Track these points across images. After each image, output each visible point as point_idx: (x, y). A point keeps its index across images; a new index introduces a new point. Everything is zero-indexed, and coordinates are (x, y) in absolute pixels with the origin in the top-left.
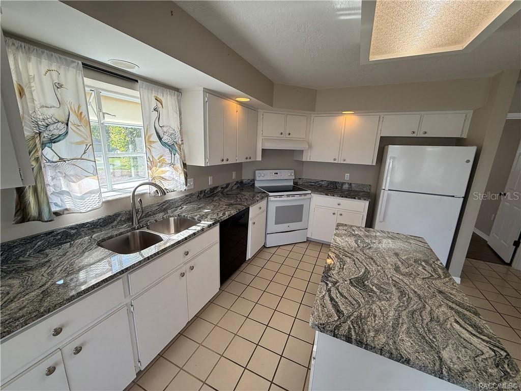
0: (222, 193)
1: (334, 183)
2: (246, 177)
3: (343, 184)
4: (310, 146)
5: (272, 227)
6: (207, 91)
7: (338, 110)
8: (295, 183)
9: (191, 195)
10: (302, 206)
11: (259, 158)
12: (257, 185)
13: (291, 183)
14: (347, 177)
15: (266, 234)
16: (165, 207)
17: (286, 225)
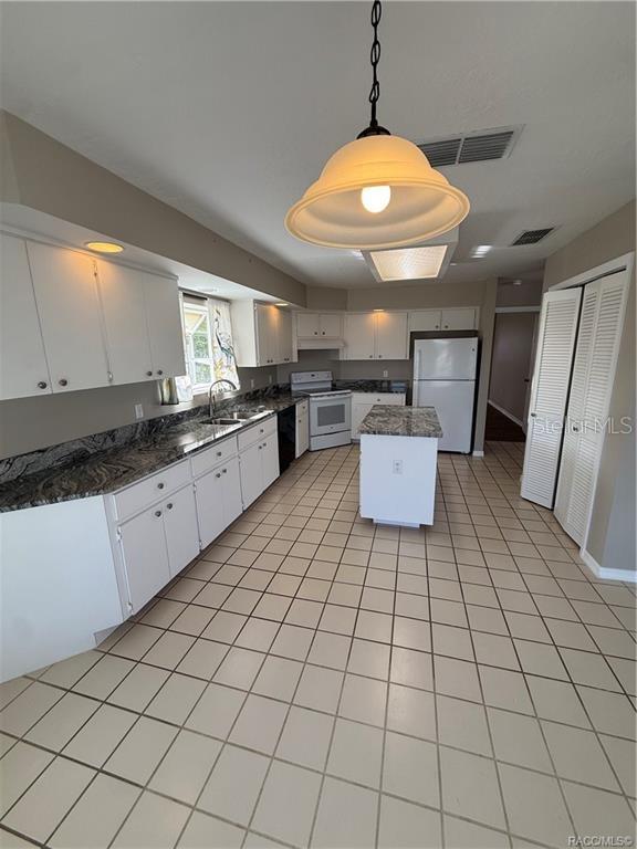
0: (263, 396)
1: (374, 382)
2: (281, 381)
3: (382, 381)
4: (346, 345)
5: (316, 429)
6: (256, 301)
7: (371, 308)
8: (334, 385)
9: (241, 396)
10: (343, 406)
11: (295, 360)
12: (293, 388)
13: (329, 386)
14: (386, 375)
15: (310, 437)
16: (225, 404)
17: (329, 427)
